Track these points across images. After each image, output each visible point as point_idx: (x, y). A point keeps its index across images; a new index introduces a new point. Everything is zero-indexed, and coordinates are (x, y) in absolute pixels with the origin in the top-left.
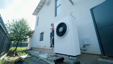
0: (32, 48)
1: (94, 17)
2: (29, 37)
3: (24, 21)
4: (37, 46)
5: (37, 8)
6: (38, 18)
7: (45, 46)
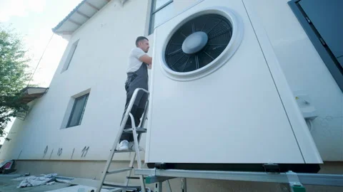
0: (14, 164)
1: (311, 23)
2: (14, 115)
3: (8, 44)
4: (45, 152)
5: (76, 11)
6: (75, 46)
7: (86, 149)
